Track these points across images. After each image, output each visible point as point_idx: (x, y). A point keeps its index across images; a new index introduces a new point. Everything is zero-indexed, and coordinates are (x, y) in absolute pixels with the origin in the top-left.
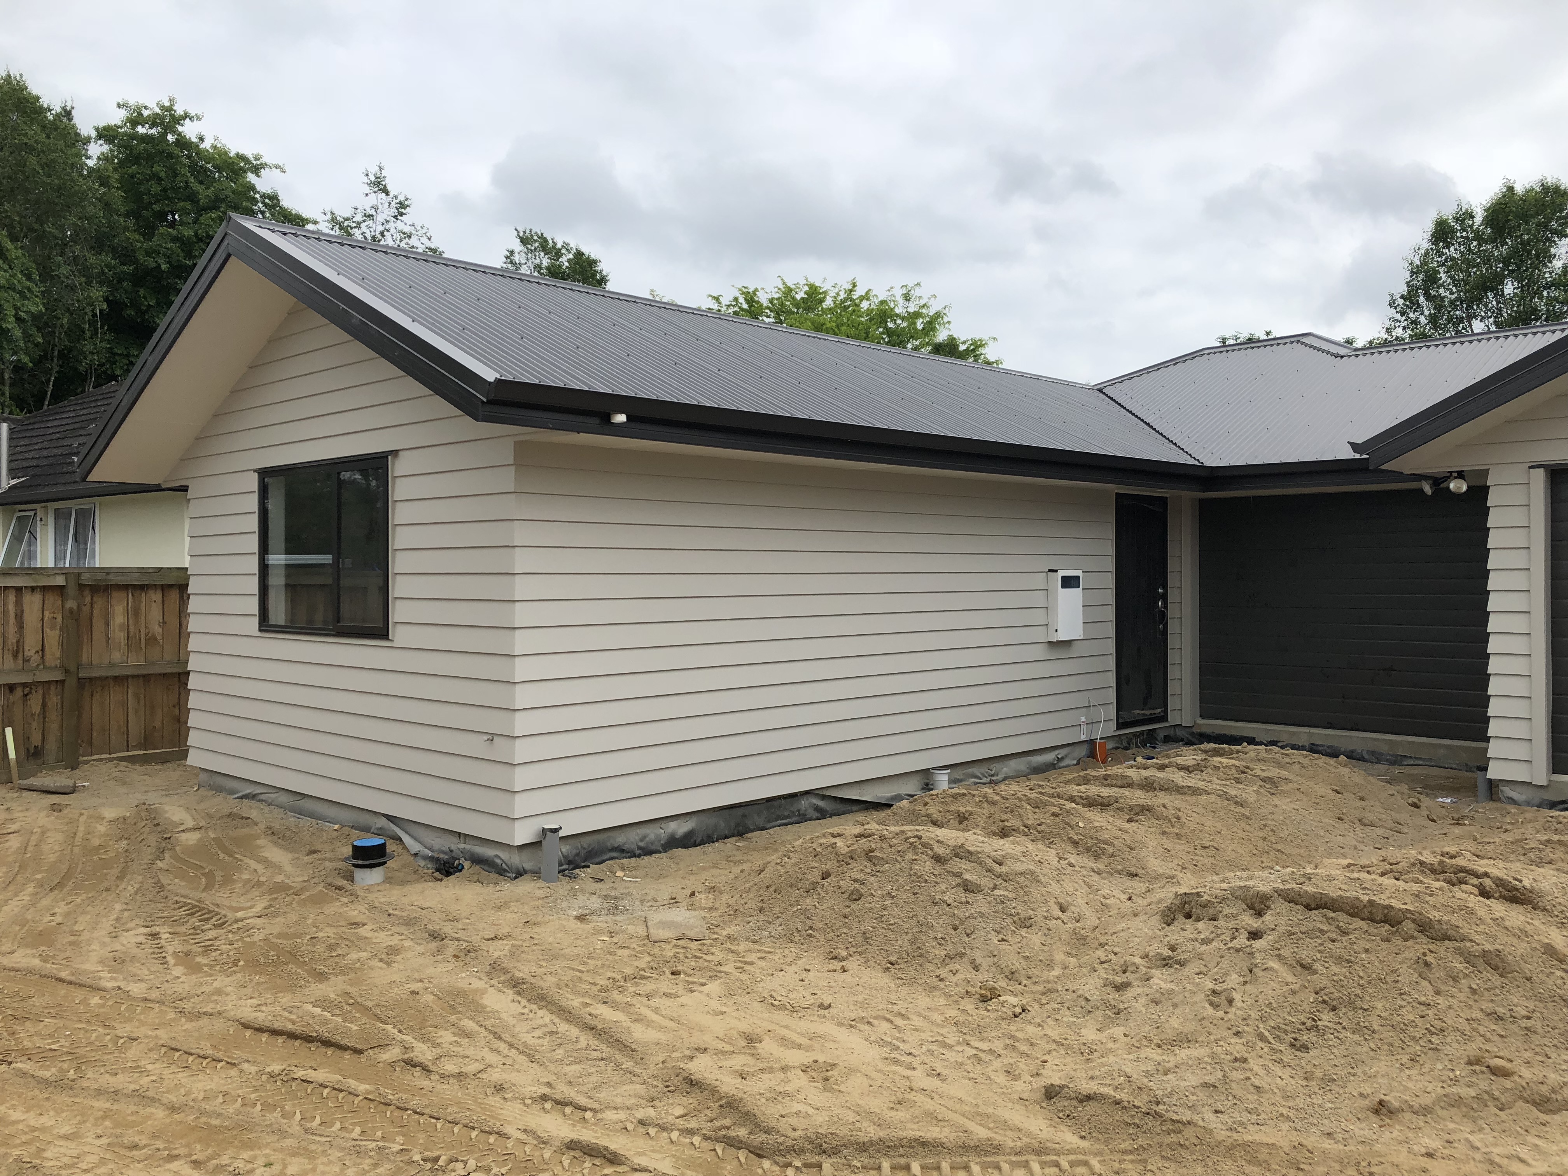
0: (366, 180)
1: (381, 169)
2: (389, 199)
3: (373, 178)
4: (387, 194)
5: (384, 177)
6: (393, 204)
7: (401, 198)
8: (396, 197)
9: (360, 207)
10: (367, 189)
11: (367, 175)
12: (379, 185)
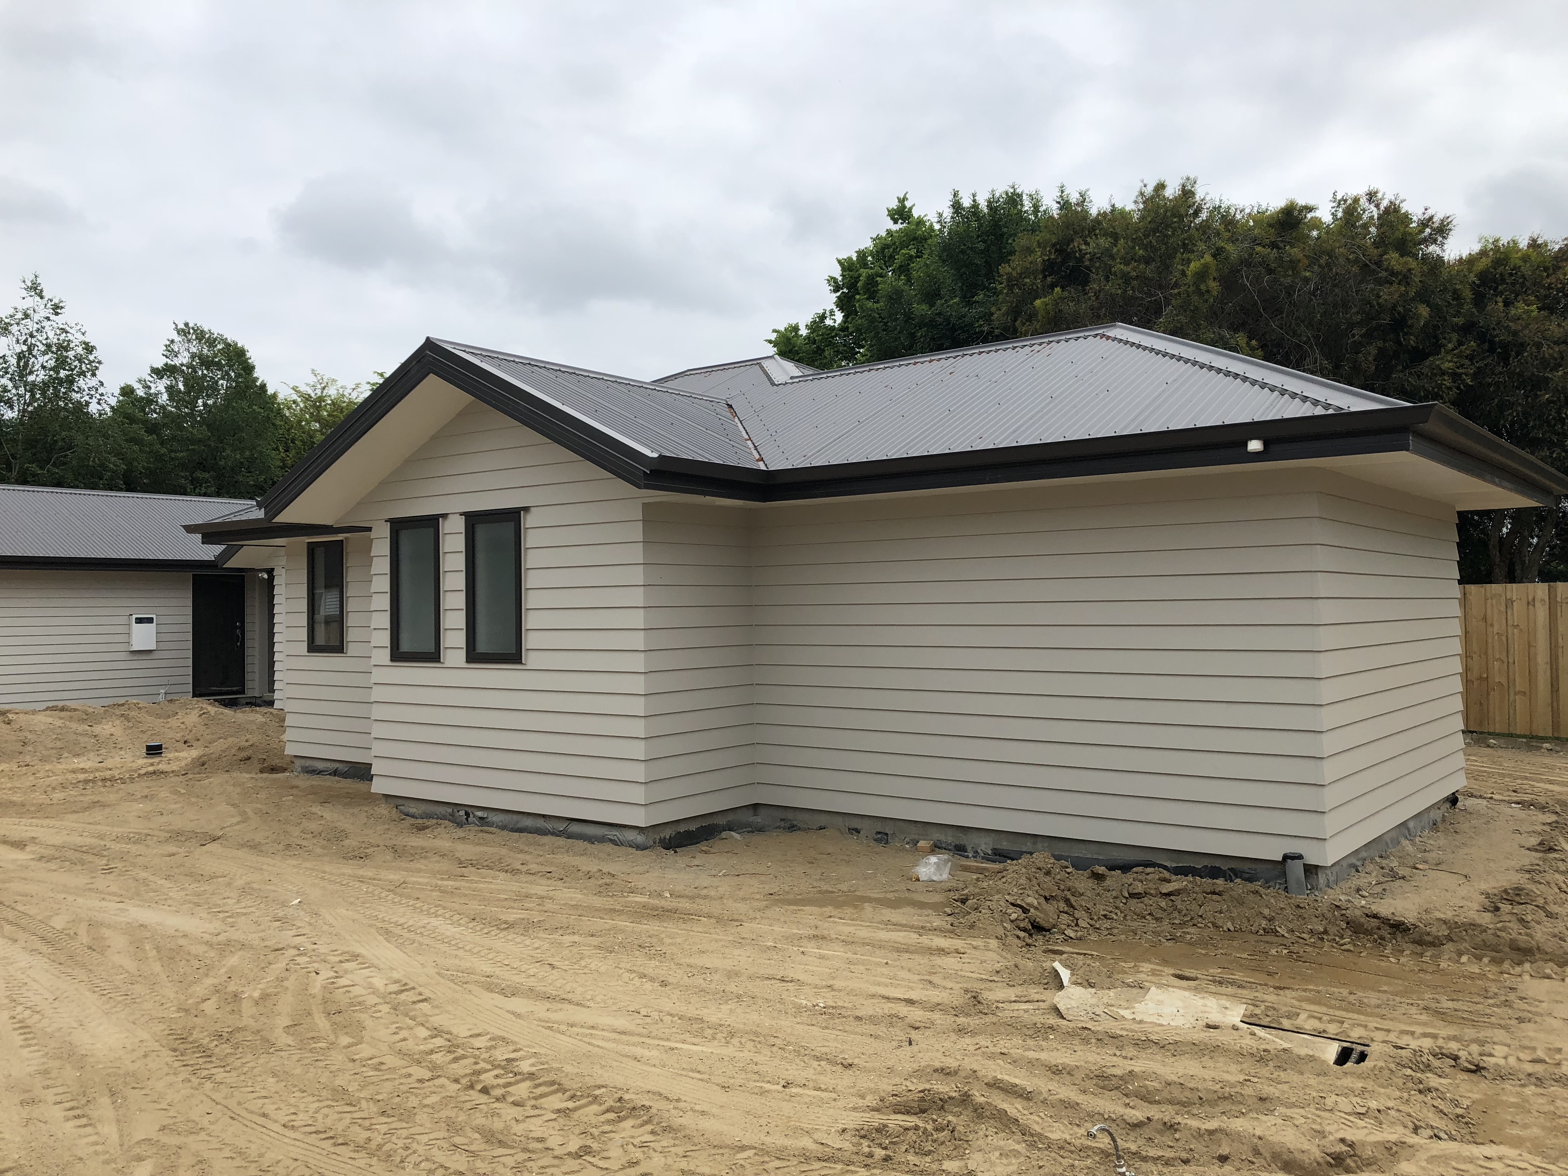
0: (23, 286)
1: (36, 277)
2: (45, 301)
3: (30, 284)
4: (42, 298)
5: (39, 284)
6: (49, 305)
7: (56, 301)
8: (51, 300)
9: (20, 308)
10: (24, 293)
11: (24, 282)
12: (35, 289)
